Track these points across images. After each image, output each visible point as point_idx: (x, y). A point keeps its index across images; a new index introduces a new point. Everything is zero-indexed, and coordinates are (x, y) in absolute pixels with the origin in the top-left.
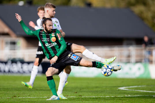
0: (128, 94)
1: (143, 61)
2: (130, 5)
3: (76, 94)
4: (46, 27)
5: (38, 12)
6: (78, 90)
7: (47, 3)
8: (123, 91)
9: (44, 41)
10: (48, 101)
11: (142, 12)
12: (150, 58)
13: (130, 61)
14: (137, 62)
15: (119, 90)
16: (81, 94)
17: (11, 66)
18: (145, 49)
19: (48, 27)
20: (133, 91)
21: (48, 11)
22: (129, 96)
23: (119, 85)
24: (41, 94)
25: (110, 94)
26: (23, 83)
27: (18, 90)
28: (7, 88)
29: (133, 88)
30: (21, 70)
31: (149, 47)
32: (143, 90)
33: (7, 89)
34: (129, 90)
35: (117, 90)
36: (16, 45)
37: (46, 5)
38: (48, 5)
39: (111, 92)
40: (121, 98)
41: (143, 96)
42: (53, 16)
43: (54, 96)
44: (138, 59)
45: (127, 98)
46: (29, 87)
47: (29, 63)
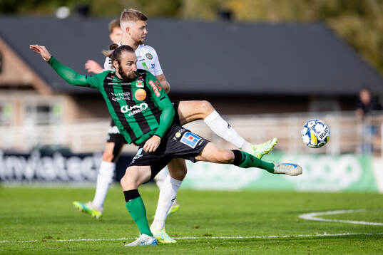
0: (323, 229)
1: (359, 149)
2: (327, 14)
3: (197, 230)
4: (120, 69)
5: (112, 31)
6: (202, 221)
7: (125, 10)
8: (311, 224)
9: (118, 99)
10: (129, 248)
11: (354, 33)
12: (376, 142)
13: (327, 151)
14: (343, 153)
15: (301, 221)
16: (208, 230)
17: (40, 163)
18: (363, 120)
19: (125, 66)
20: (334, 223)
21: (128, 29)
22: (325, 234)
23: (302, 209)
24: (113, 232)
25: (280, 231)
26: (77, 204)
27: (56, 223)
28: (31, 218)
29: (333, 217)
30: (63, 174)
31: (372, 115)
32: (359, 220)
33: (30, 220)
34: (324, 220)
35: (297, 220)
36: (50, 114)
37: (124, 15)
38: (128, 13)
39: (282, 225)
40: (306, 241)
41: (360, 234)
42: (142, 40)
43: (143, 237)
44: (347, 144)
45: (319, 240)
46: (93, 215)
47: (82, 156)
